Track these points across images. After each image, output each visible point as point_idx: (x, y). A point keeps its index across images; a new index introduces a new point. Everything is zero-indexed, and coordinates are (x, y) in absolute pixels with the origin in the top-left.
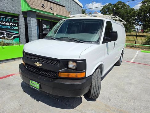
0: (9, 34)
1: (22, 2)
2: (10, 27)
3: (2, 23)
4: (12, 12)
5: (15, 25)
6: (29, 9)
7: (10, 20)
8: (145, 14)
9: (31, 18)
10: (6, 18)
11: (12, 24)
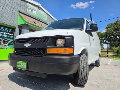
0: (5, 41)
1: (20, 19)
2: (7, 36)
3: (1, 32)
4: (10, 25)
5: (11, 34)
6: (24, 23)
7: (8, 30)
8: (109, 35)
9: (25, 29)
10: (5, 29)
11: (9, 34)
